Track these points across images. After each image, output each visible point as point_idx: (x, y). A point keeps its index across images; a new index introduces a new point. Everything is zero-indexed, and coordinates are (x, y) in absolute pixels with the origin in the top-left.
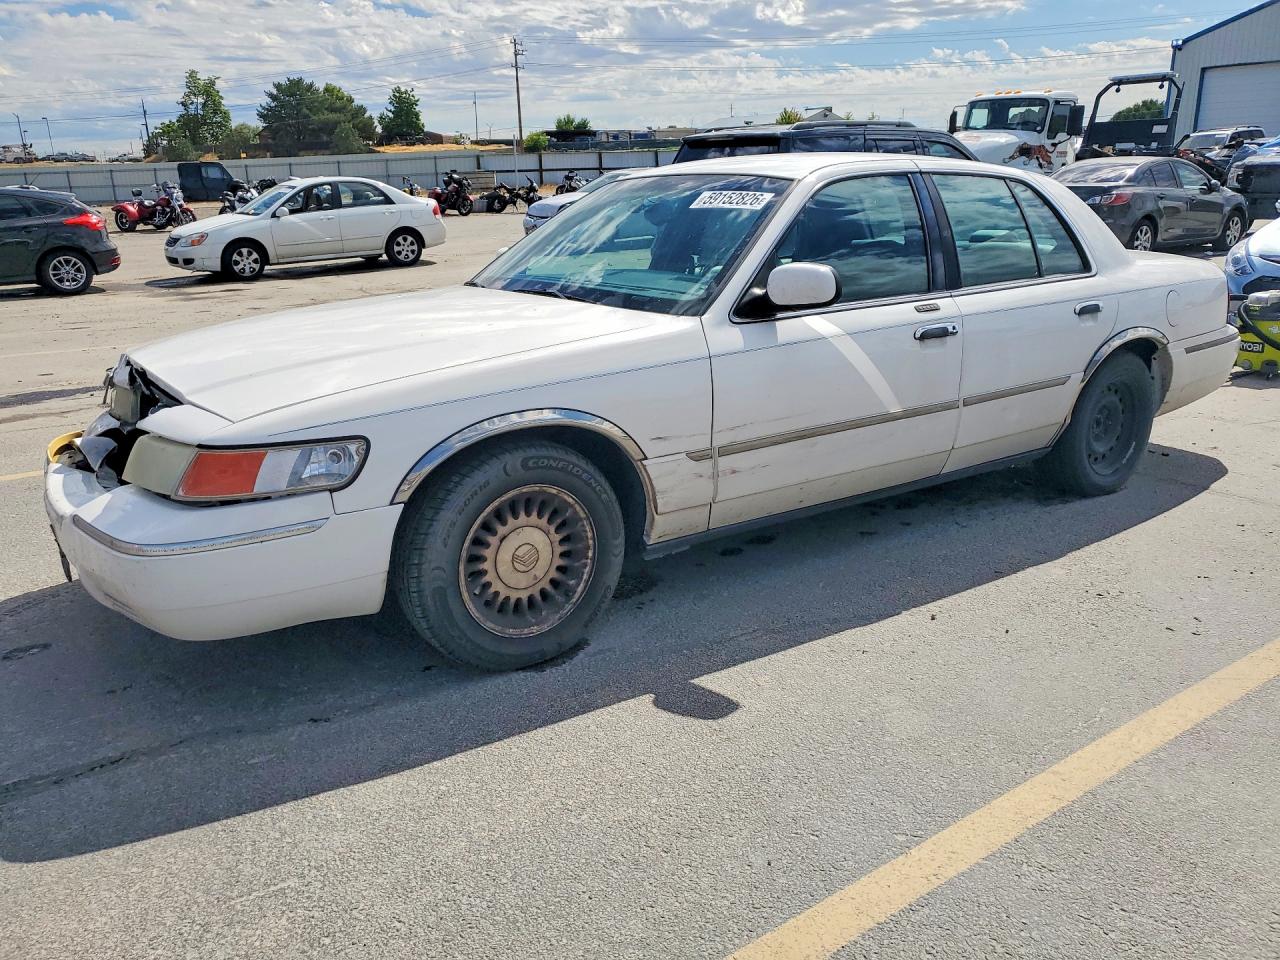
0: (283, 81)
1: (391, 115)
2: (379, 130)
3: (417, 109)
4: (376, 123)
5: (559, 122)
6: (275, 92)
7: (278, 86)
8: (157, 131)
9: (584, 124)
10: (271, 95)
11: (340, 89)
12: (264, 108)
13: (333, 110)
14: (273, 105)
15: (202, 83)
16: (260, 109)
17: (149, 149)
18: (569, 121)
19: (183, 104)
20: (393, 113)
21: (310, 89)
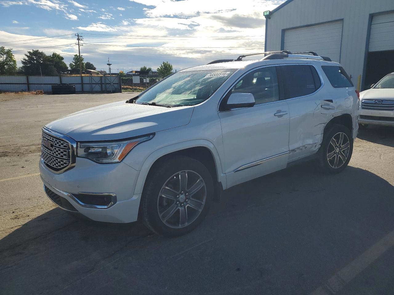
0: (32, 51)
1: (74, 64)
2: (69, 68)
3: (83, 62)
4: (68, 66)
5: (141, 69)
6: (28, 55)
7: (29, 52)
10: (27, 56)
11: (60, 55)
13: (50, 61)
14: (27, 59)
15: (6, 51)
18: (145, 68)
20: (74, 63)
21: (42, 54)
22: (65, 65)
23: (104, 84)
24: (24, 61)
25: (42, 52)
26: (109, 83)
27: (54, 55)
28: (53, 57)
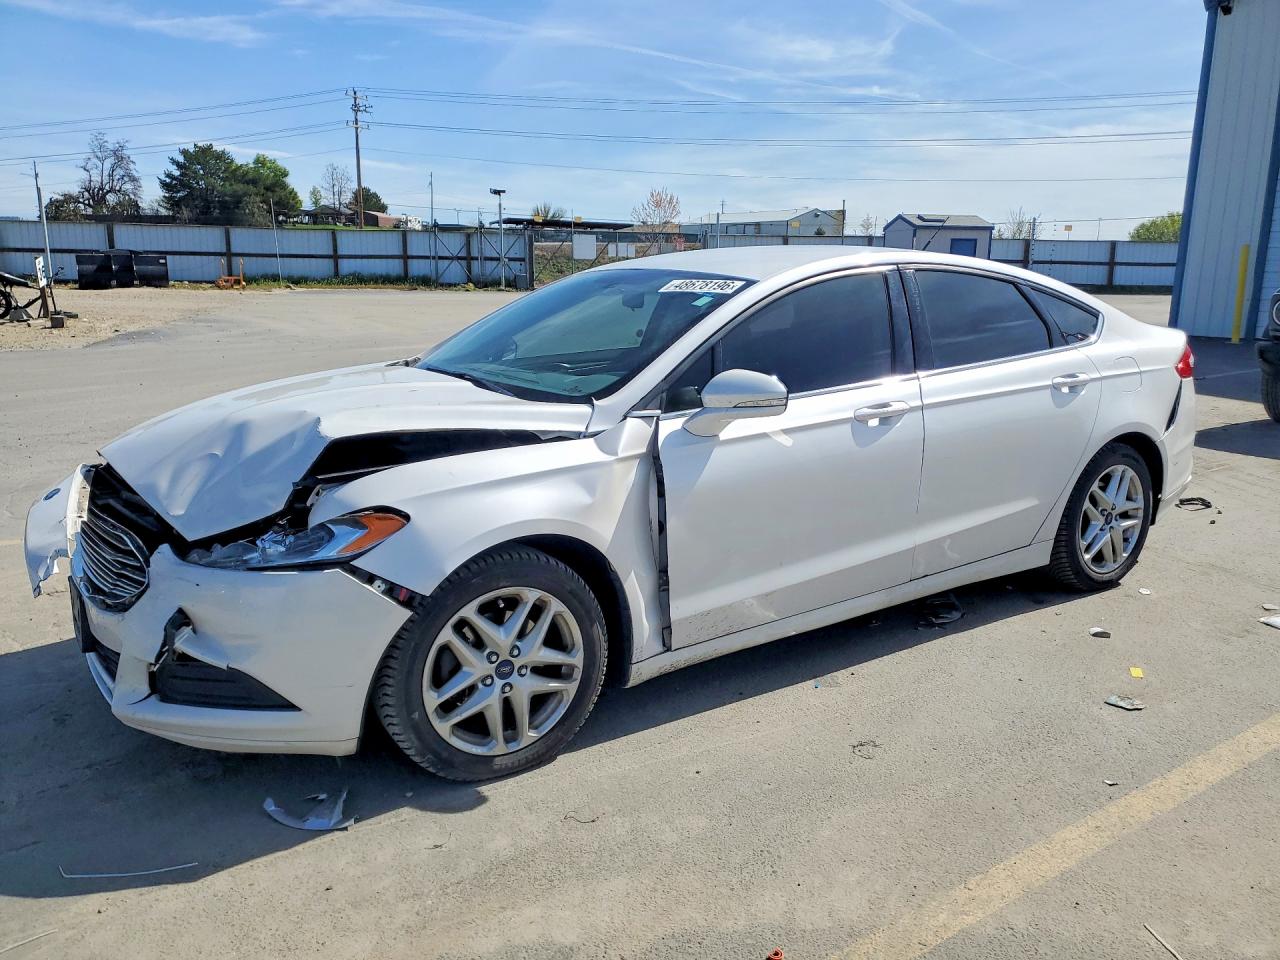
0: (191, 148)
6: (181, 159)
7: (184, 153)
10: (174, 162)
11: (277, 161)
12: (167, 177)
13: (248, 183)
14: (177, 173)
15: (110, 146)
19: (85, 169)
21: (221, 157)
22: (293, 194)
23: (477, 259)
24: (168, 180)
25: (223, 152)
26: (495, 255)
27: (260, 162)
28: (256, 169)
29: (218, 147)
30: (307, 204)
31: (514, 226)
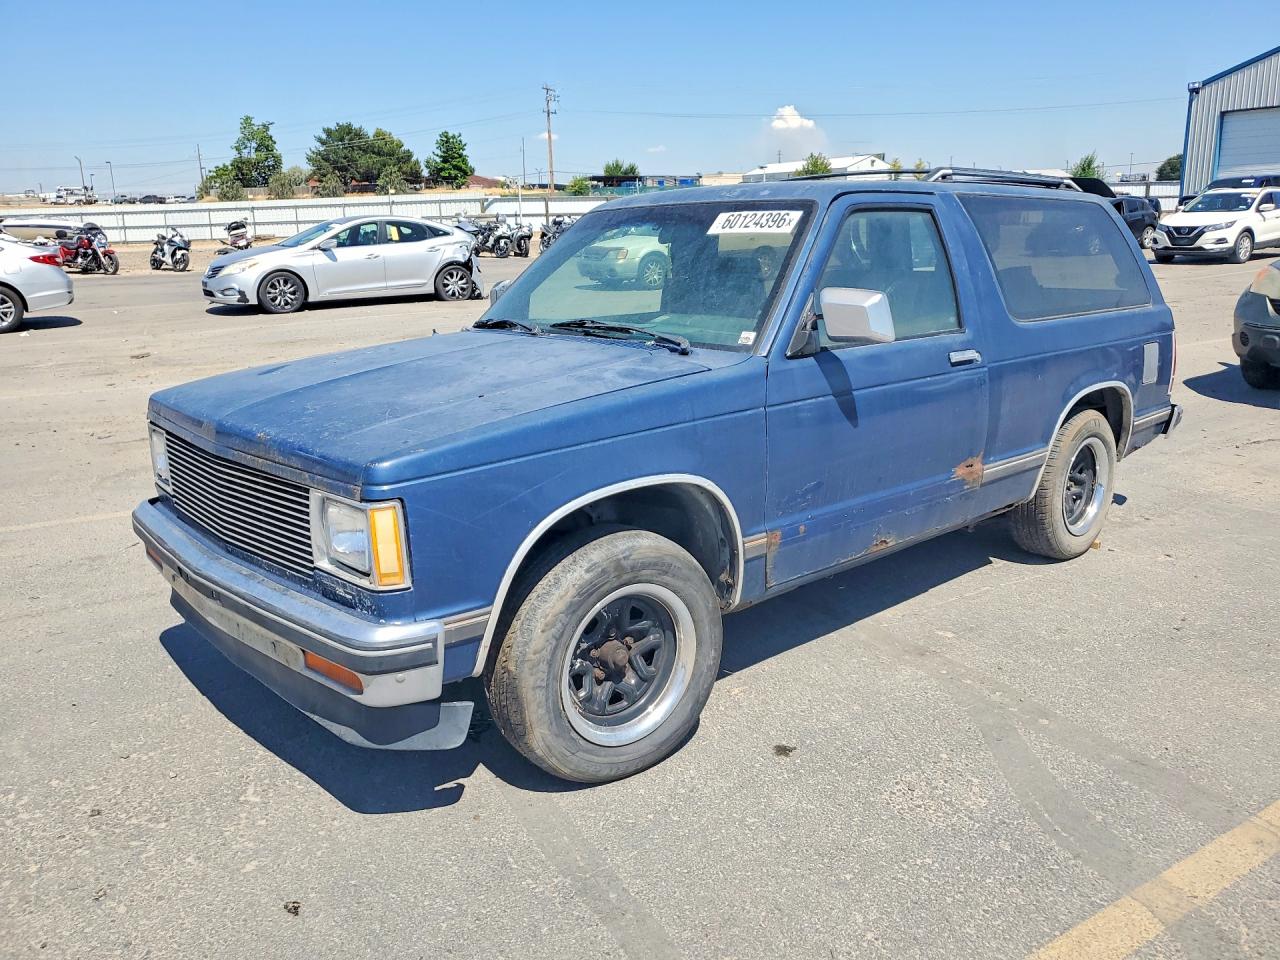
0: (333, 128)
1: (438, 160)
3: (464, 153)
4: (423, 167)
5: (608, 169)
6: (324, 136)
7: (328, 132)
8: (211, 174)
9: (632, 169)
10: (320, 140)
11: (390, 134)
12: (313, 152)
13: (381, 154)
14: (322, 149)
15: (255, 128)
16: (309, 153)
17: (204, 191)
18: (618, 167)
19: (237, 149)
20: (441, 157)
21: (359, 134)
24: (315, 156)
27: (379, 134)
29: (356, 126)
30: (425, 173)
31: (595, 183)
